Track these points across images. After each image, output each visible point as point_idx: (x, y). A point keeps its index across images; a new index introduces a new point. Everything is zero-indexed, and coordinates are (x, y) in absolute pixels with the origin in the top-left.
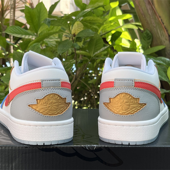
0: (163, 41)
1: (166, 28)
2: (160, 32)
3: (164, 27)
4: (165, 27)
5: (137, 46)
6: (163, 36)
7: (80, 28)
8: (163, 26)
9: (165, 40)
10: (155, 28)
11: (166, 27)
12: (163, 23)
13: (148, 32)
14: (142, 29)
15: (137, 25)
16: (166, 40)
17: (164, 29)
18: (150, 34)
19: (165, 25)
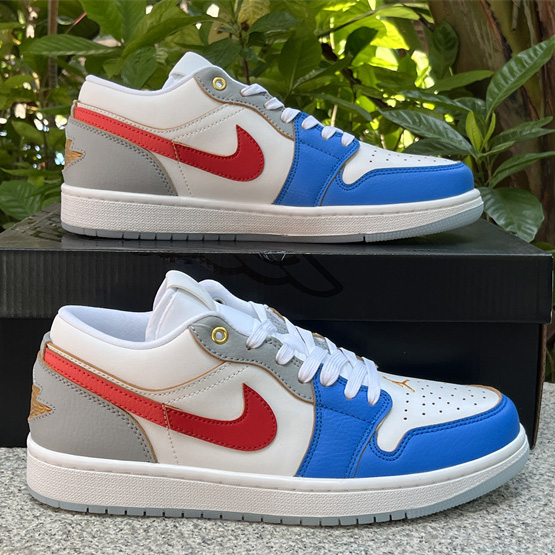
0: (487, 55)
1: (495, 19)
2: (481, 29)
3: (490, 15)
4: (493, 13)
5: (419, 72)
6: (488, 40)
7: (260, 6)
8: (488, 11)
9: (492, 52)
10: (465, 19)
11: (496, 15)
12: (489, 5)
13: (449, 28)
14: (431, 20)
15: (415, 10)
16: (496, 51)
17: (492, 20)
18: (454, 35)
19: (492, 8)
